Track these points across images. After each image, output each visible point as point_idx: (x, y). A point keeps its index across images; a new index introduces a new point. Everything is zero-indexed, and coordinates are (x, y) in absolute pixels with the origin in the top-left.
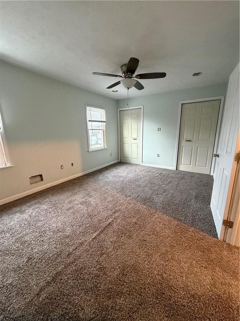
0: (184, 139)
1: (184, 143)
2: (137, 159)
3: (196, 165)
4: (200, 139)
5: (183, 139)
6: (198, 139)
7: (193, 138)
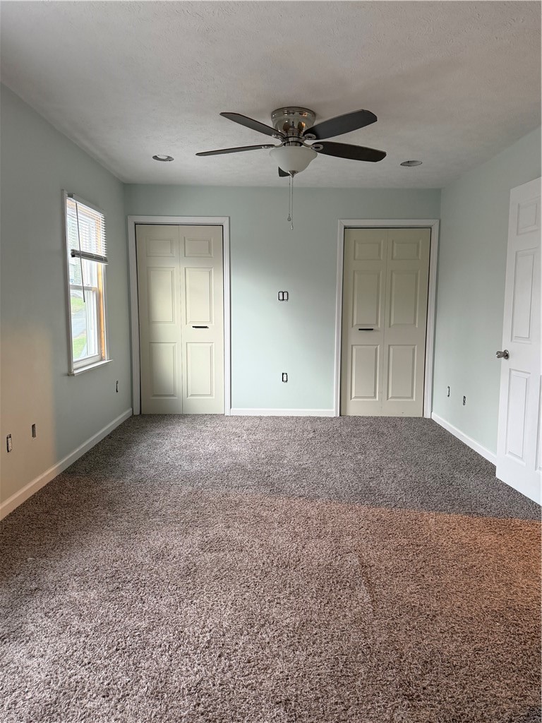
0: (355, 323)
1: (355, 337)
2: (211, 395)
3: (390, 396)
4: (392, 323)
5: (353, 326)
6: (390, 326)
7: (377, 323)
